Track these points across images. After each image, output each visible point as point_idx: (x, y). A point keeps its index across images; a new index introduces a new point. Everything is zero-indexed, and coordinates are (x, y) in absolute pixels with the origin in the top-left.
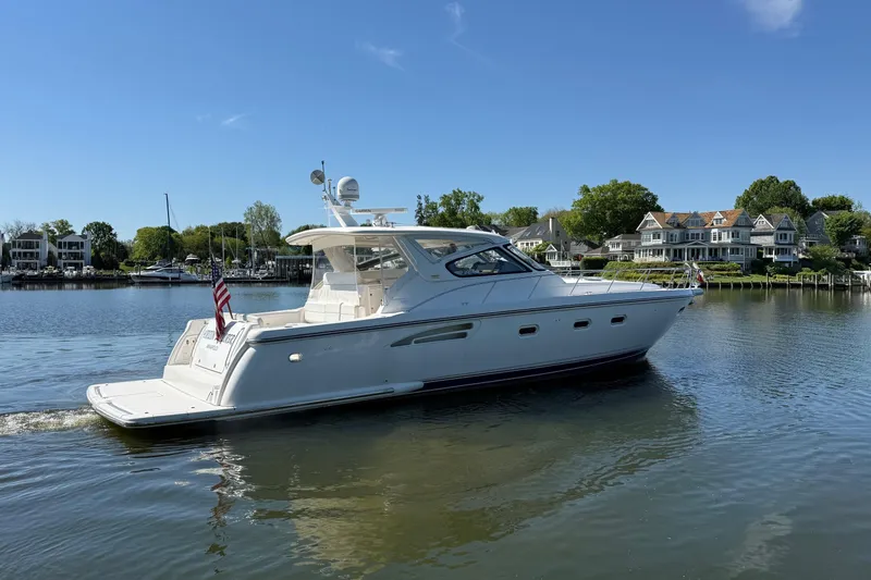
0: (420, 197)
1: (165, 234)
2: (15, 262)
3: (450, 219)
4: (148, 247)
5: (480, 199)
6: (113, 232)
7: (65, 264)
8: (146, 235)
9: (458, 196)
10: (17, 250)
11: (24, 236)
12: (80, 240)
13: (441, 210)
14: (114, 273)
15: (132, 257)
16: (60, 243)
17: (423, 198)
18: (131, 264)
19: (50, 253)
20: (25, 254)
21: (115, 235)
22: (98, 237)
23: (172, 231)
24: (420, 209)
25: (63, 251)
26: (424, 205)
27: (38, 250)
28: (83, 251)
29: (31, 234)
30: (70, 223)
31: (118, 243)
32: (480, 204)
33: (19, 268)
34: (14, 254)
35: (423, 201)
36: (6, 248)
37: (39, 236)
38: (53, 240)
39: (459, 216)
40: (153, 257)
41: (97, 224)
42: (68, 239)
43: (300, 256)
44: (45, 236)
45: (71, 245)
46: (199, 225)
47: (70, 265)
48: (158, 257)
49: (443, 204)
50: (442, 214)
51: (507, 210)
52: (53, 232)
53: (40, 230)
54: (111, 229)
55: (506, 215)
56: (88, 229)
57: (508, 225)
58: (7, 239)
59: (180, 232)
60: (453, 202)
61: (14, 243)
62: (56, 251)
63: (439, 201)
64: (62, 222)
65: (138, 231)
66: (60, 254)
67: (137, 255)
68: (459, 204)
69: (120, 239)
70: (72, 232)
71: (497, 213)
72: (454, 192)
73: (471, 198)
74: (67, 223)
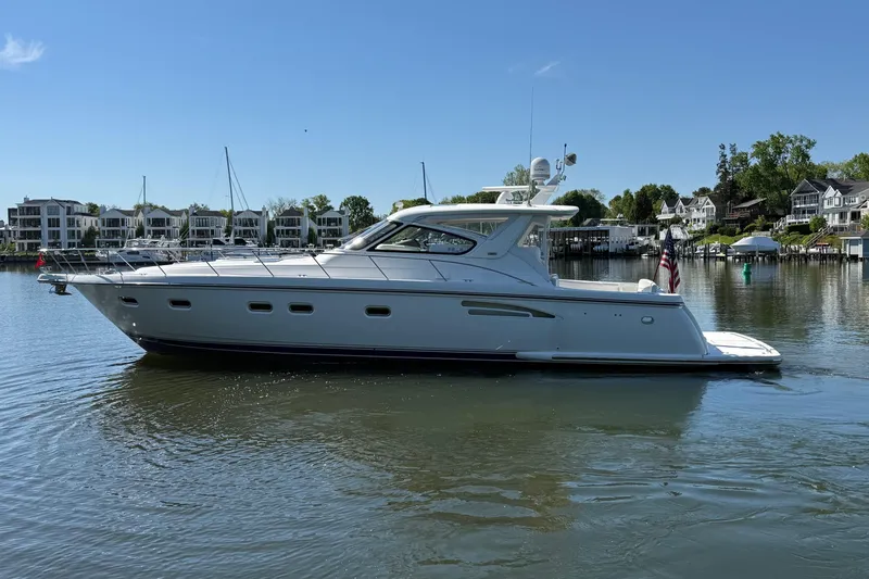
0: (723, 147)
2: (279, 240)
3: (765, 174)
5: (811, 144)
6: (370, 206)
7: (324, 241)
9: (778, 143)
10: (281, 228)
11: (286, 213)
12: (338, 216)
13: (754, 162)
16: (319, 219)
17: (728, 147)
19: (310, 230)
20: (288, 231)
21: (371, 210)
22: (355, 213)
24: (724, 162)
25: (323, 227)
26: (729, 157)
27: (299, 227)
28: (341, 227)
29: (293, 211)
30: (328, 198)
31: (374, 219)
32: (811, 152)
33: (282, 246)
34: (278, 231)
35: (727, 152)
36: (271, 225)
37: (300, 213)
38: (313, 216)
39: (779, 168)
41: (354, 198)
42: (327, 215)
43: (567, 228)
44: (306, 214)
45: (330, 221)
46: (455, 195)
47: (329, 242)
49: (755, 155)
50: (755, 168)
51: (850, 158)
52: (312, 208)
53: (300, 207)
54: (368, 203)
55: (850, 165)
56: (345, 204)
57: (852, 178)
58: (271, 217)
60: (771, 150)
61: (278, 220)
62: (316, 228)
63: (752, 150)
64: (321, 197)
66: (320, 231)
68: (780, 153)
69: (376, 213)
70: (330, 208)
71: (836, 162)
72: (773, 137)
73: (798, 144)
74: (325, 198)
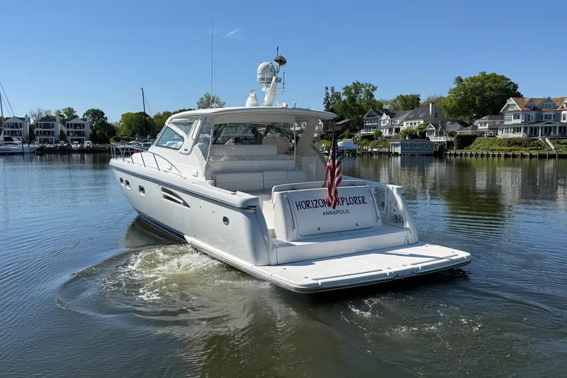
0: (327, 88)
1: (141, 118)
2: (38, 138)
3: (350, 105)
4: (130, 127)
5: (374, 89)
6: (105, 116)
7: (72, 140)
8: (128, 118)
9: (357, 87)
10: (39, 129)
11: (43, 119)
12: (82, 122)
13: (344, 98)
14: (106, 146)
15: (119, 135)
16: (68, 124)
17: (330, 89)
18: (118, 140)
19: (61, 131)
20: (44, 132)
21: (106, 118)
22: (94, 120)
23: (147, 116)
24: (327, 97)
25: (70, 130)
26: (330, 95)
27: (53, 130)
28: (84, 130)
29: (49, 118)
30: (75, 110)
31: (108, 125)
32: (374, 93)
33: (40, 142)
34: (37, 132)
35: (329, 91)
36: (32, 128)
37: (53, 119)
38: (63, 122)
39: (358, 102)
40: (133, 135)
41: (93, 110)
42: (73, 121)
44: (58, 120)
45: (76, 126)
46: (165, 111)
47: (76, 140)
48: (137, 135)
49: (344, 94)
50: (345, 102)
51: (395, 97)
52: (63, 116)
53: (54, 115)
54: (103, 114)
55: (395, 101)
56: (87, 114)
57: (396, 109)
58: (32, 122)
59: (152, 117)
60: (353, 91)
61: (37, 124)
62: (65, 130)
63: (342, 91)
64: (69, 109)
65: (123, 115)
66: (68, 132)
67: (122, 133)
68: (358, 93)
69: (109, 121)
70: (76, 116)
71: (388, 100)
72: (354, 84)
73: (367, 88)
74: (72, 110)
